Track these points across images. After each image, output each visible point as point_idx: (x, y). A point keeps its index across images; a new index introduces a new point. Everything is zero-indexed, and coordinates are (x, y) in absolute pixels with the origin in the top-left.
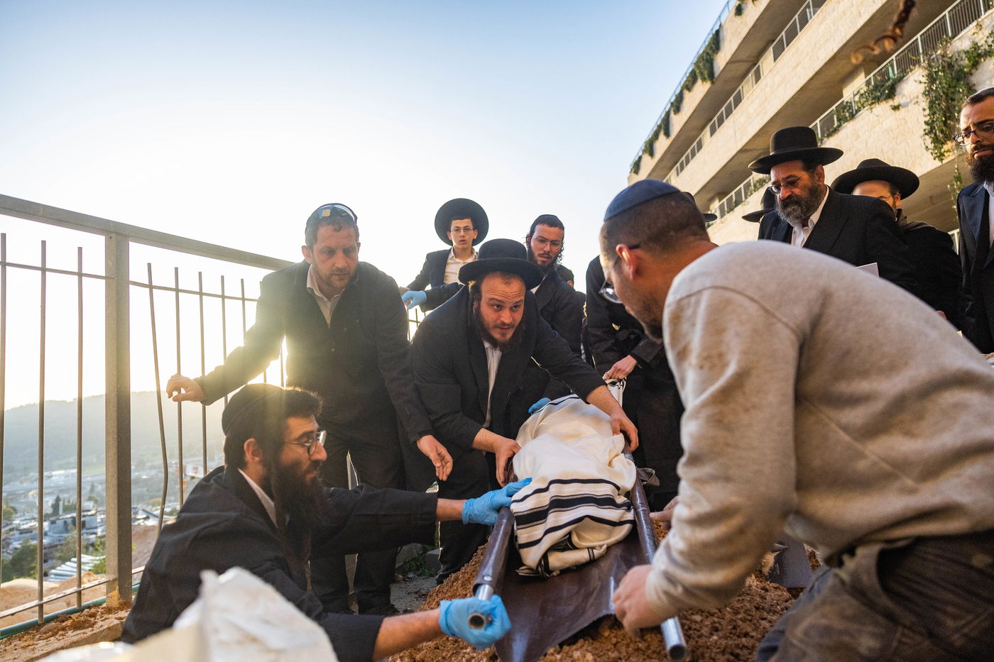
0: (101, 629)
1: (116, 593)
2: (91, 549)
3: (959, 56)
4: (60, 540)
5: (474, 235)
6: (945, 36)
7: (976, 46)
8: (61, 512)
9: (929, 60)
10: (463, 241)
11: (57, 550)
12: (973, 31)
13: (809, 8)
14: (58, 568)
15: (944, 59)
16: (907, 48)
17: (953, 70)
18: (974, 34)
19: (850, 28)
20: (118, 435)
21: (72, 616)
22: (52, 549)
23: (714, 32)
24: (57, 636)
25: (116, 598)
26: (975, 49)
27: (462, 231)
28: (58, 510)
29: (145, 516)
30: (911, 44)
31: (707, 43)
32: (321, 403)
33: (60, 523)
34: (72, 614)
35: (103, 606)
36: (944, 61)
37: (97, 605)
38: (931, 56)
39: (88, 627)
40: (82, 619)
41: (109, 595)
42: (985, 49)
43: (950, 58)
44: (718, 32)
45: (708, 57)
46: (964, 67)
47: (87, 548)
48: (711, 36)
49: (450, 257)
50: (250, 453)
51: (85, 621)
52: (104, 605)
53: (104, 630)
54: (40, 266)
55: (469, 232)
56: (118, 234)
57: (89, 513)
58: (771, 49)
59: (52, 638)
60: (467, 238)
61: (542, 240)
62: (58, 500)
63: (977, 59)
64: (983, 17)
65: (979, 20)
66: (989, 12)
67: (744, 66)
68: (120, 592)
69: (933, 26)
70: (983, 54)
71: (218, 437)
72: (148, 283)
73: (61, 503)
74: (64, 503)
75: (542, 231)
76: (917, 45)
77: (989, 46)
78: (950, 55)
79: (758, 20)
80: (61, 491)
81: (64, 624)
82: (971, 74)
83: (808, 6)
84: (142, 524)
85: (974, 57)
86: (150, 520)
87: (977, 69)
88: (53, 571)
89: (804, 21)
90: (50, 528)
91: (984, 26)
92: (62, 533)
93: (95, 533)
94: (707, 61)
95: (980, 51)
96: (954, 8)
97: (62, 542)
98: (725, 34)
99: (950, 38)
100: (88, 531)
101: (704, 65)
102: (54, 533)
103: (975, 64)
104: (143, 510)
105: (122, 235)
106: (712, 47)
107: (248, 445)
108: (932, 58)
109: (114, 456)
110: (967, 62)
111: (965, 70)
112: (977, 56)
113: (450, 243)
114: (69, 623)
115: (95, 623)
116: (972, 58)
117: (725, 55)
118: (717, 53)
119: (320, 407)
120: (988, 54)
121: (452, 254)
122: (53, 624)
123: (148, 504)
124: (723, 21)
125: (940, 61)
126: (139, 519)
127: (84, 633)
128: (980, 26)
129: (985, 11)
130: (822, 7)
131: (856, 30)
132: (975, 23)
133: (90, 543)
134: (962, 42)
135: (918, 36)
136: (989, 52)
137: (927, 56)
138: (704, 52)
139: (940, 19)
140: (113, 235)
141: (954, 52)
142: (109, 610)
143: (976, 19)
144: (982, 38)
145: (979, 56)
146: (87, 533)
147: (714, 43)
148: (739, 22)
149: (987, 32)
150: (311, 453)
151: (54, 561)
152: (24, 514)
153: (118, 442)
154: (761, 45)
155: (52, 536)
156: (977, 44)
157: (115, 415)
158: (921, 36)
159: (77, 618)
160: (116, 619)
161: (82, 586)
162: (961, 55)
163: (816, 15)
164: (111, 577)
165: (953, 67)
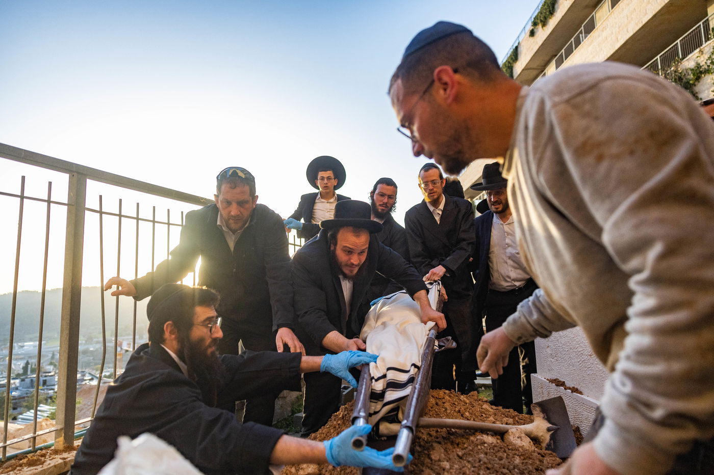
0: (49, 466)
1: (62, 439)
2: (49, 400)
3: (686, 72)
4: (27, 394)
5: (334, 182)
6: (677, 58)
7: (698, 66)
8: (29, 373)
9: (665, 74)
10: (326, 187)
11: (25, 401)
12: (697, 55)
13: (582, 33)
14: (25, 414)
15: (676, 74)
16: (650, 65)
17: (682, 82)
18: (697, 57)
19: (610, 49)
20: (70, 321)
21: (28, 455)
22: (21, 400)
23: (514, 47)
24: (15, 471)
25: (62, 443)
26: (698, 68)
27: (326, 180)
28: (27, 371)
29: (90, 378)
30: (653, 62)
31: (509, 55)
32: (219, 297)
33: (28, 381)
34: (28, 454)
35: (51, 449)
36: (676, 75)
37: (47, 448)
38: (667, 71)
39: (39, 465)
40: (35, 458)
41: (57, 440)
42: (705, 68)
43: (680, 73)
44: (517, 48)
45: (510, 65)
46: (690, 80)
47: (46, 400)
48: (512, 50)
49: (318, 198)
50: (169, 331)
51: (38, 460)
52: (53, 448)
53: (50, 468)
54: (20, 194)
55: (331, 181)
56: (79, 173)
57: (50, 374)
58: (554, 61)
59: (11, 473)
60: (329, 184)
61: (382, 195)
62: (27, 363)
63: (699, 75)
64: (704, 46)
65: (702, 47)
66: (708, 42)
67: (535, 73)
68: (65, 438)
69: (669, 50)
70: (703, 71)
71: (144, 322)
72: (99, 210)
73: (29, 366)
74: (32, 366)
75: (382, 188)
76: (657, 63)
77: (708, 66)
78: (680, 71)
79: (545, 40)
80: (30, 357)
81: (21, 462)
82: (695, 85)
83: (581, 32)
84: (88, 383)
85: (697, 74)
86: (94, 381)
87: (699, 82)
88: (21, 416)
89: (578, 43)
90: (20, 384)
91: (704, 52)
92: (28, 388)
93: (53, 389)
94: (509, 67)
95: (701, 69)
96: (684, 38)
97: (29, 395)
98: (522, 49)
99: (681, 59)
100: (48, 387)
101: (506, 70)
102: (23, 388)
103: (698, 79)
104: (90, 374)
105: (82, 174)
106: (512, 58)
107: (167, 326)
108: (667, 72)
109: (66, 336)
110: (692, 76)
111: (691, 82)
112: (699, 73)
113: (317, 188)
114: (25, 461)
115: (45, 461)
116: (696, 74)
117: (521, 64)
118: (516, 62)
119: (218, 300)
120: (707, 71)
121: (319, 196)
122: (13, 461)
123: (93, 369)
124: (520, 41)
125: (673, 75)
126: (86, 380)
127: (36, 469)
128: (701, 52)
129: (706, 41)
130: (591, 34)
131: (614, 51)
132: (698, 50)
133: (49, 396)
134: (689, 63)
135: (658, 57)
136: (708, 70)
137: (664, 70)
138: (506, 61)
139: (674, 46)
140: (75, 174)
141: (683, 69)
142: (56, 452)
143: (699, 47)
144: (703, 60)
145: (701, 72)
146: (47, 389)
147: (514, 55)
148: (533, 41)
149: (707, 56)
150: (212, 332)
151: (22, 409)
152: (2, 373)
153: (70, 326)
154: (547, 58)
155: (21, 390)
156: (699, 64)
157: (69, 306)
158: (660, 57)
159: (31, 457)
160: (60, 458)
161: (37, 433)
162: (687, 71)
163: (586, 39)
164: (59, 427)
165: (682, 79)
